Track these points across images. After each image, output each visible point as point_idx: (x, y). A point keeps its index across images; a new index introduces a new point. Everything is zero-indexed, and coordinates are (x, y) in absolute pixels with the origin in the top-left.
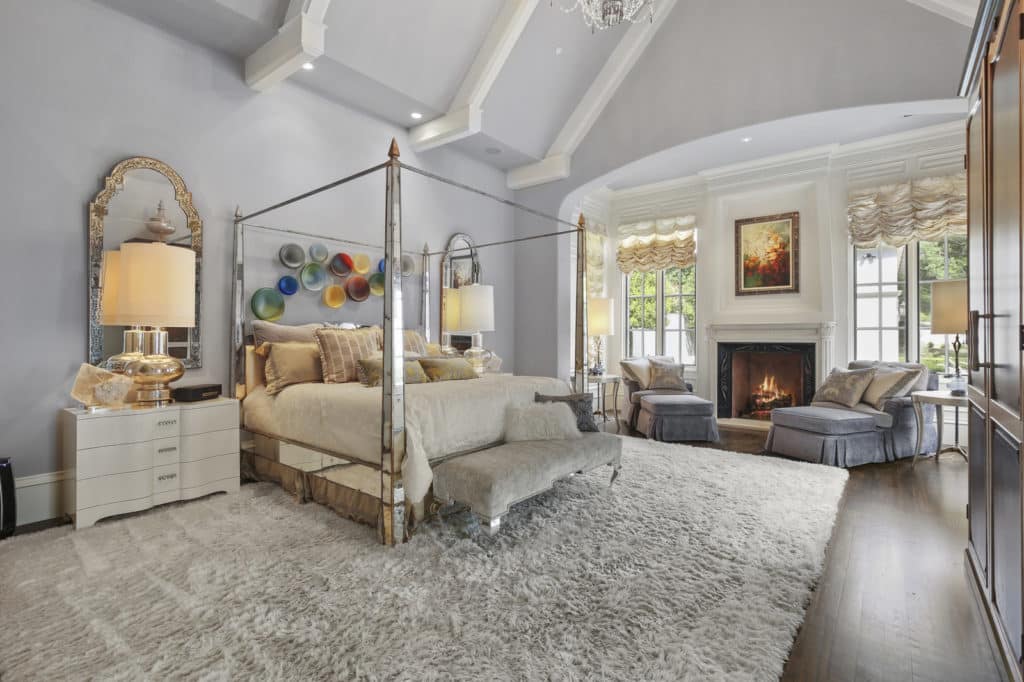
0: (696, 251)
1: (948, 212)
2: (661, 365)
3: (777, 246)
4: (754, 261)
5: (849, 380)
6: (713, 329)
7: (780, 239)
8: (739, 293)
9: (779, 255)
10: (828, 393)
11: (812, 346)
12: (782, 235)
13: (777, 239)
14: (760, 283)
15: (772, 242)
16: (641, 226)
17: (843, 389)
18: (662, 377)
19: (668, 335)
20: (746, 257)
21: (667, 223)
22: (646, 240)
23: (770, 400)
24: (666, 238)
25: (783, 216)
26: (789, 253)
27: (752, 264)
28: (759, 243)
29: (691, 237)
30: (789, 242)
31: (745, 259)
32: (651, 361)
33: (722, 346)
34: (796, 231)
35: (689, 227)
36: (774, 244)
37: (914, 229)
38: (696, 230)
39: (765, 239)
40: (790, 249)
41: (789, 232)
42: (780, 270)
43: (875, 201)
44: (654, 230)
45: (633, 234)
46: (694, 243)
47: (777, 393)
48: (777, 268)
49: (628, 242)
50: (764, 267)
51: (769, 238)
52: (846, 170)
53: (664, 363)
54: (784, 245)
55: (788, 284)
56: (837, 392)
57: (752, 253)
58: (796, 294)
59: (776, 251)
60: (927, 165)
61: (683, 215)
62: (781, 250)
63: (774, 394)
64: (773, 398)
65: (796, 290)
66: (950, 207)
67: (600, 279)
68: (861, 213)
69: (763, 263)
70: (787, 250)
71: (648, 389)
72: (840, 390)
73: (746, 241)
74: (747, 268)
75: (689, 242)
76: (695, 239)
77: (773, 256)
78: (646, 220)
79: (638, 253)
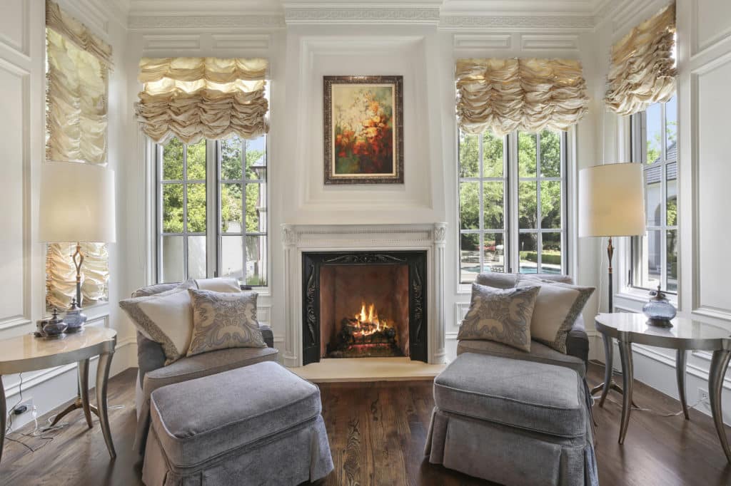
0: (267, 116)
1: (552, 98)
2: (215, 300)
3: (377, 119)
4: (348, 136)
5: (513, 307)
6: (296, 232)
7: (381, 110)
8: (329, 180)
9: (379, 132)
10: (485, 328)
11: (422, 255)
12: (383, 106)
13: (376, 109)
14: (356, 167)
15: (370, 113)
16: (178, 64)
17: (508, 322)
18: (216, 326)
19: (225, 240)
20: (338, 131)
21: (223, 65)
22: (190, 87)
23: (370, 333)
24: (224, 88)
25: (385, 79)
26: (391, 129)
27: (345, 140)
28: (354, 112)
29: (261, 91)
30: (391, 115)
31: (337, 134)
32: (192, 293)
33: (306, 255)
34: (400, 102)
35: (259, 75)
36: (372, 116)
37: (523, 113)
38: (268, 82)
39: (364, 109)
40: (393, 125)
41: (391, 101)
42: (381, 151)
43: (485, 75)
44: (202, 73)
45: (165, 75)
46: (265, 102)
47: (378, 325)
48: (377, 149)
49: (157, 87)
50: (361, 146)
51: (367, 107)
52: (453, 34)
53: (220, 294)
54: (385, 119)
55: (391, 172)
56: (500, 327)
57: (344, 125)
58: (401, 185)
59: (376, 125)
60: (529, 45)
61: (249, 58)
62: (381, 125)
63: (374, 326)
64: (374, 331)
65: (400, 180)
66: (554, 93)
67: (100, 140)
68: (472, 88)
69: (360, 141)
70: (389, 125)
71: (183, 356)
72: (504, 323)
73: (338, 108)
74: (339, 145)
75: (257, 96)
76: (267, 96)
77: (372, 132)
78: (189, 57)
79: (175, 105)
